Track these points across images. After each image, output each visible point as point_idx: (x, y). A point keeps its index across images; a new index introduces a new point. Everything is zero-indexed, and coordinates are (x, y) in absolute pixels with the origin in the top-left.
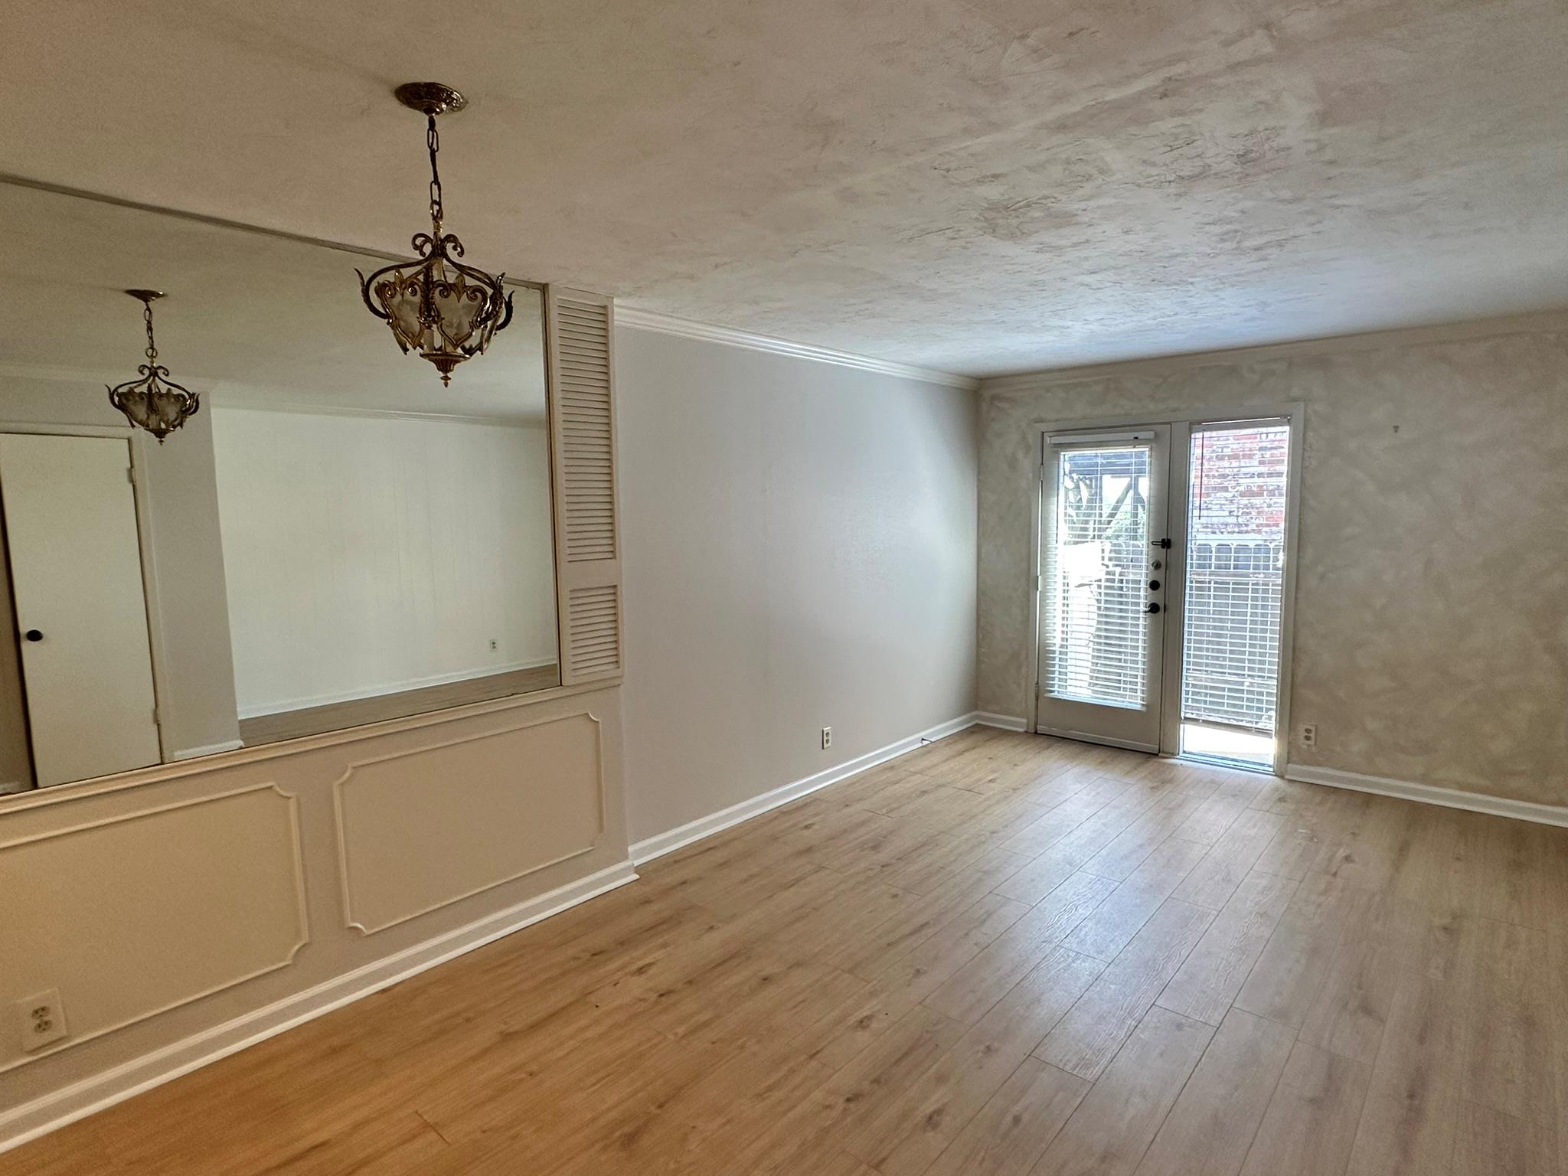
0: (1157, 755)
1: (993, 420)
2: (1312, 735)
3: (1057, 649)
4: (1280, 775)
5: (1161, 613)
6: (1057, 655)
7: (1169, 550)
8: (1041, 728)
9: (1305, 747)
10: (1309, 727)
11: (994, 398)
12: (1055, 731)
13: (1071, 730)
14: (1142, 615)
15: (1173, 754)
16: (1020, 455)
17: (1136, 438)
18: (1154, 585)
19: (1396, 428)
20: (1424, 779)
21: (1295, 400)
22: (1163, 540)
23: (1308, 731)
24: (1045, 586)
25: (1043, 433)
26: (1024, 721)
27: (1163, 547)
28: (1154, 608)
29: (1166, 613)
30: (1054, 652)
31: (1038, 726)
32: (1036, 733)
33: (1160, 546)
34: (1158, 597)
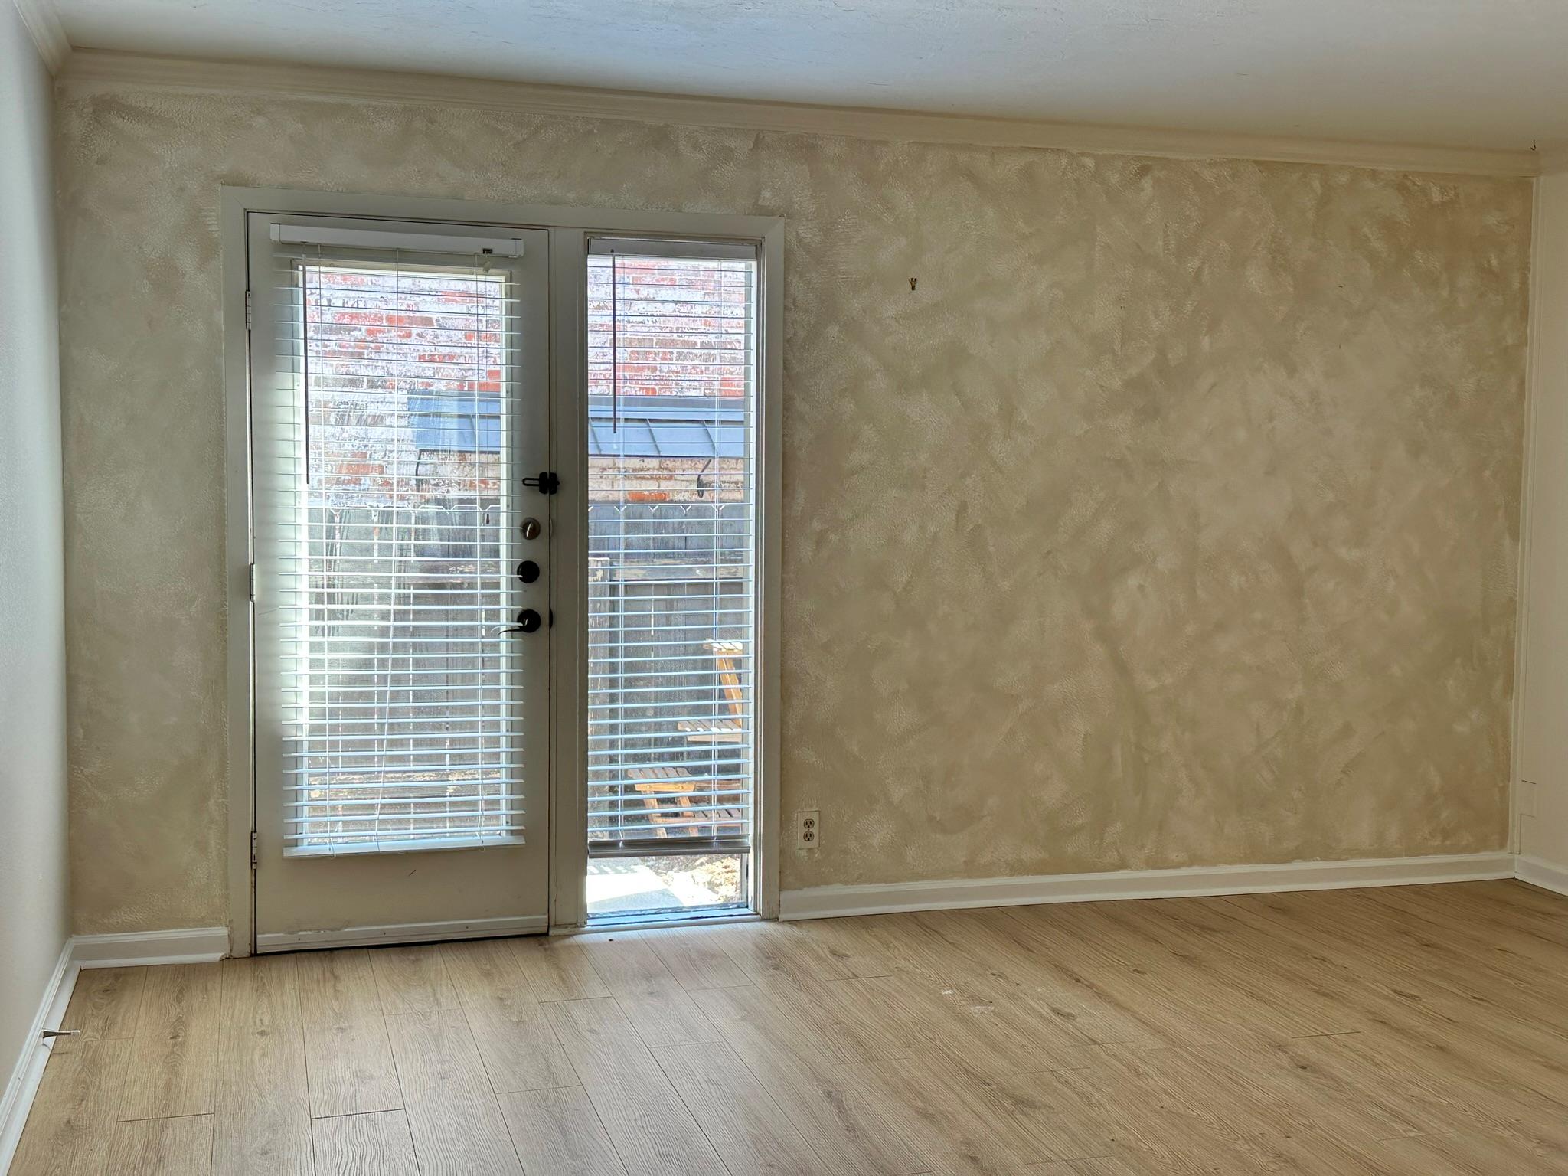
0: (546, 934)
1: (101, 161)
2: (814, 830)
3: (304, 736)
4: (769, 916)
5: (544, 628)
6: (305, 752)
7: (553, 496)
8: (267, 940)
9: (803, 853)
10: (808, 817)
11: (104, 106)
12: (308, 937)
13: (349, 924)
14: (503, 636)
15: (576, 925)
16: (187, 260)
17: (488, 251)
18: (528, 572)
19: (913, 283)
20: (971, 869)
21: (770, 213)
22: (543, 475)
23: (809, 824)
24: (269, 590)
25: (248, 212)
26: (223, 931)
27: (543, 491)
28: (528, 622)
29: (553, 630)
30: (297, 745)
31: (259, 936)
32: (255, 955)
33: (537, 488)
34: (536, 598)
